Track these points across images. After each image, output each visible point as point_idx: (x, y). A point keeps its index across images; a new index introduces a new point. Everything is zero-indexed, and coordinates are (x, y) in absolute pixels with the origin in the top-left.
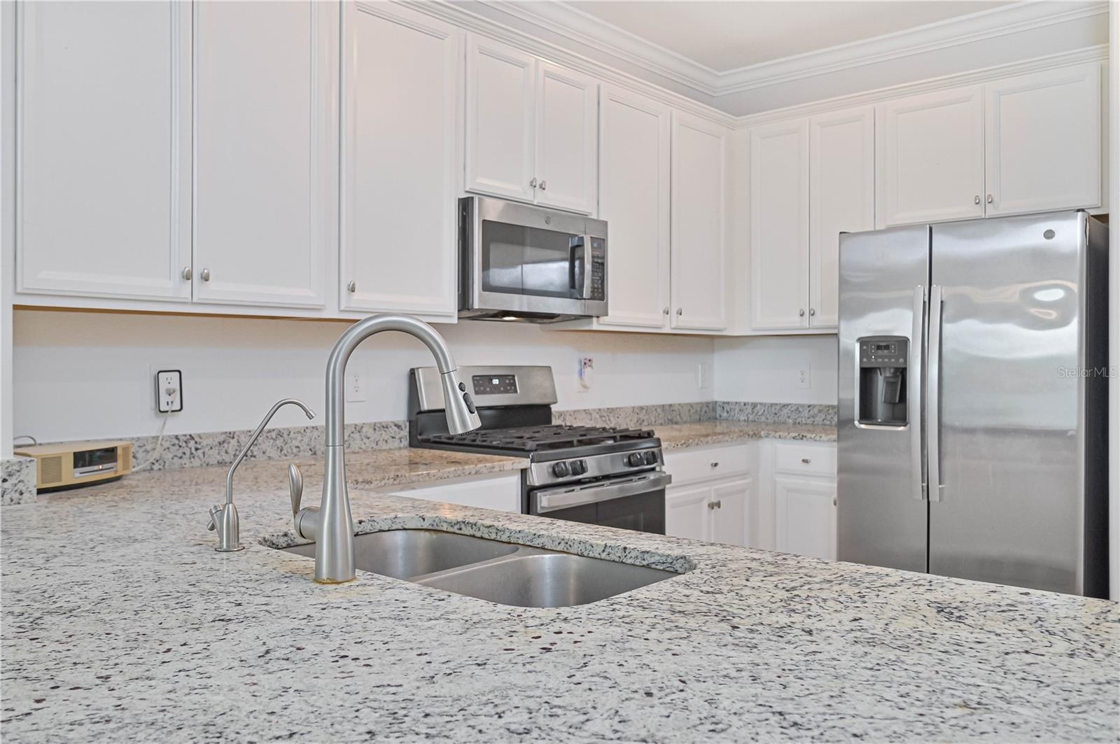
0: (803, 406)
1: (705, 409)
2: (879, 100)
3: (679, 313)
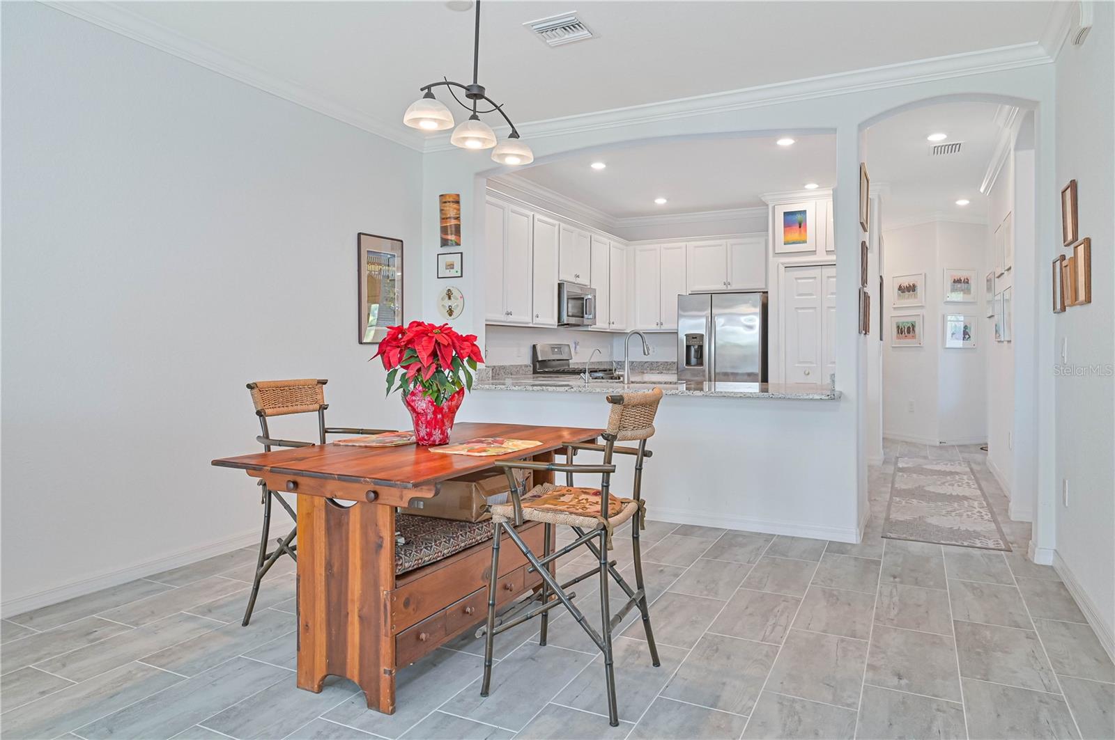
0: (663, 362)
2: (688, 241)
3: (613, 323)
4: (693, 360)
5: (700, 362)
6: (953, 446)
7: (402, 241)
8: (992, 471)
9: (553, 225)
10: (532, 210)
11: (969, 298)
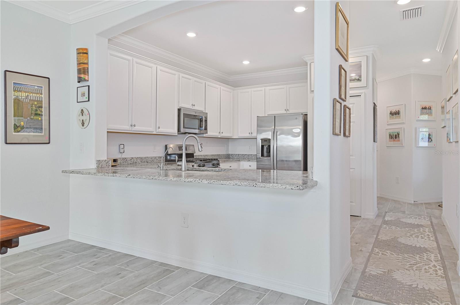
0: (250, 155)
1: (227, 156)
2: (266, 87)
3: (222, 133)
4: (265, 154)
5: (269, 156)
6: (422, 204)
7: (49, 78)
8: (445, 225)
9: (175, 75)
10: (155, 64)
11: (431, 118)
